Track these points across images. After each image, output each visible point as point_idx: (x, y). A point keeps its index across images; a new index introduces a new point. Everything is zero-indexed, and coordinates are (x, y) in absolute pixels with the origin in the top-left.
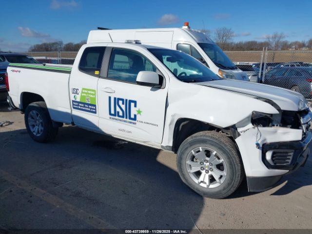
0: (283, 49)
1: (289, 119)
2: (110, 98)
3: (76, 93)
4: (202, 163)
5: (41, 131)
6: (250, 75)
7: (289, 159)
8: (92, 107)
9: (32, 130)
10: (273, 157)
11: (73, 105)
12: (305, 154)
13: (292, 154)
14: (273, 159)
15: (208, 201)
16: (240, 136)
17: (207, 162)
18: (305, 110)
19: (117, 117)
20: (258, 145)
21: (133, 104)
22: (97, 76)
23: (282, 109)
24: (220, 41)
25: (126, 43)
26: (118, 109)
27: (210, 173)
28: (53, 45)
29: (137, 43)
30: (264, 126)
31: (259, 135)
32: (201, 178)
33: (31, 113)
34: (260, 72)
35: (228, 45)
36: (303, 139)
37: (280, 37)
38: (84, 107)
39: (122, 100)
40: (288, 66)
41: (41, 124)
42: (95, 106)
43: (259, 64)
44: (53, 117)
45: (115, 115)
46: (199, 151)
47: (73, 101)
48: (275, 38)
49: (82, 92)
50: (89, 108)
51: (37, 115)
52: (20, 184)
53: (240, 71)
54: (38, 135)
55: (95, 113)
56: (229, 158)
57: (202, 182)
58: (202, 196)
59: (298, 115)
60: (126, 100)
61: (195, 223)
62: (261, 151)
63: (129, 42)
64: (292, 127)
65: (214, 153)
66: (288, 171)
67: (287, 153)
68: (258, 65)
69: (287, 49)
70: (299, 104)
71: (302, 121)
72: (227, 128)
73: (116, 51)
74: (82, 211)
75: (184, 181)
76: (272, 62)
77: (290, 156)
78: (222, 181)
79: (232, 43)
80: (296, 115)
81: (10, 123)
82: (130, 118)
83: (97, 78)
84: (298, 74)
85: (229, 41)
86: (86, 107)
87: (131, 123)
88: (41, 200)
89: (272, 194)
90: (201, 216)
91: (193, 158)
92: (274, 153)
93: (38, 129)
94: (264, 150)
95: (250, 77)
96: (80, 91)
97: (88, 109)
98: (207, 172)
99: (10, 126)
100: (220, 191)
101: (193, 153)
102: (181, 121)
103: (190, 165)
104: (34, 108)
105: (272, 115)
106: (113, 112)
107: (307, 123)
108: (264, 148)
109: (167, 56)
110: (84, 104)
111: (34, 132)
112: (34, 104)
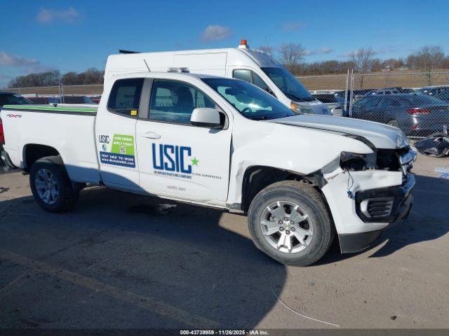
0: (373, 70)
1: (386, 159)
2: (154, 145)
3: (106, 141)
4: (280, 222)
5: (56, 196)
6: (332, 107)
7: (389, 209)
8: (130, 159)
9: (41, 196)
10: (369, 208)
11: (102, 157)
12: (407, 203)
13: (391, 202)
14: (370, 210)
15: (291, 270)
16: (327, 185)
17: (288, 220)
18: (404, 148)
19: (164, 171)
20: (350, 193)
21: (186, 152)
22: (134, 117)
23: (377, 147)
24: (287, 62)
25: (168, 72)
26: (166, 160)
27: (292, 233)
28: (45, 77)
29: (184, 71)
30: (356, 170)
31: (351, 181)
32: (281, 242)
33: (39, 172)
34: (346, 103)
35: (299, 67)
36: (404, 183)
37: (369, 54)
38: (118, 159)
39: (171, 147)
40: (382, 93)
41: (54, 188)
42: (133, 157)
43: (344, 92)
44: (73, 177)
45: (161, 168)
46: (277, 207)
47: (101, 153)
48: (362, 55)
49: (114, 140)
50: (124, 160)
51: (49, 174)
52: (39, 268)
53: (320, 103)
54: (52, 202)
55: (134, 166)
56: (315, 212)
57: (282, 246)
58: (283, 265)
59: (396, 153)
60: (177, 147)
61: (278, 296)
62: (354, 201)
63: (172, 71)
64: (390, 170)
65: (296, 208)
66: (387, 224)
67: (386, 202)
68: (342, 94)
69: (379, 71)
70: (396, 142)
71: (402, 161)
72: (311, 175)
73: (158, 84)
74: (130, 293)
75: (258, 247)
76: (360, 89)
77: (389, 205)
78: (308, 242)
79: (303, 65)
80: (394, 154)
81: (5, 190)
82: (183, 171)
83: (134, 121)
84: (395, 103)
85: (299, 62)
86: (120, 160)
87: (184, 176)
88: (73, 284)
89: (370, 257)
90: (285, 287)
91: (269, 216)
92: (369, 204)
93: (51, 194)
94: (358, 199)
95: (332, 111)
96: (111, 139)
97: (123, 162)
98: (288, 232)
99: (5, 194)
100: (306, 255)
101: (269, 209)
102: (250, 170)
103: (266, 226)
104: (43, 165)
105: (365, 155)
106: (158, 164)
107: (408, 163)
108: (358, 197)
109: (226, 88)
110: (118, 155)
111: (44, 198)
112: (43, 160)
